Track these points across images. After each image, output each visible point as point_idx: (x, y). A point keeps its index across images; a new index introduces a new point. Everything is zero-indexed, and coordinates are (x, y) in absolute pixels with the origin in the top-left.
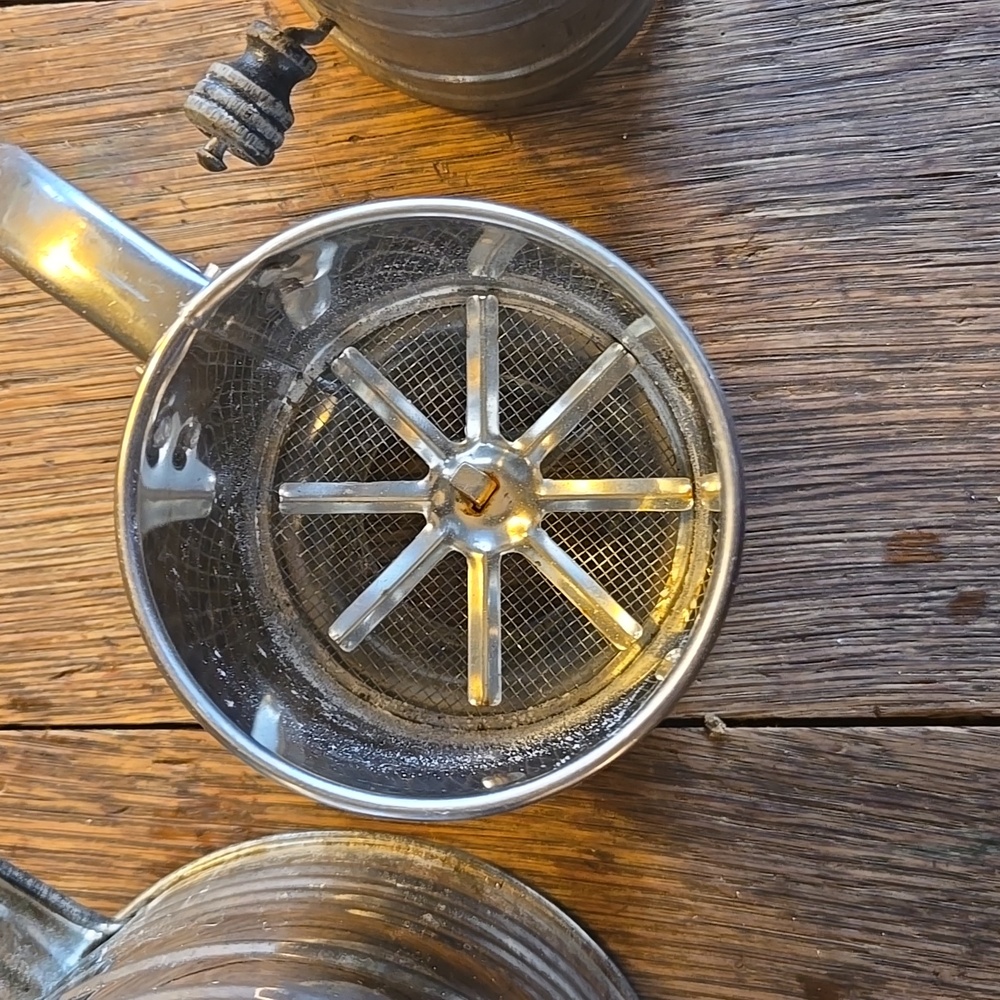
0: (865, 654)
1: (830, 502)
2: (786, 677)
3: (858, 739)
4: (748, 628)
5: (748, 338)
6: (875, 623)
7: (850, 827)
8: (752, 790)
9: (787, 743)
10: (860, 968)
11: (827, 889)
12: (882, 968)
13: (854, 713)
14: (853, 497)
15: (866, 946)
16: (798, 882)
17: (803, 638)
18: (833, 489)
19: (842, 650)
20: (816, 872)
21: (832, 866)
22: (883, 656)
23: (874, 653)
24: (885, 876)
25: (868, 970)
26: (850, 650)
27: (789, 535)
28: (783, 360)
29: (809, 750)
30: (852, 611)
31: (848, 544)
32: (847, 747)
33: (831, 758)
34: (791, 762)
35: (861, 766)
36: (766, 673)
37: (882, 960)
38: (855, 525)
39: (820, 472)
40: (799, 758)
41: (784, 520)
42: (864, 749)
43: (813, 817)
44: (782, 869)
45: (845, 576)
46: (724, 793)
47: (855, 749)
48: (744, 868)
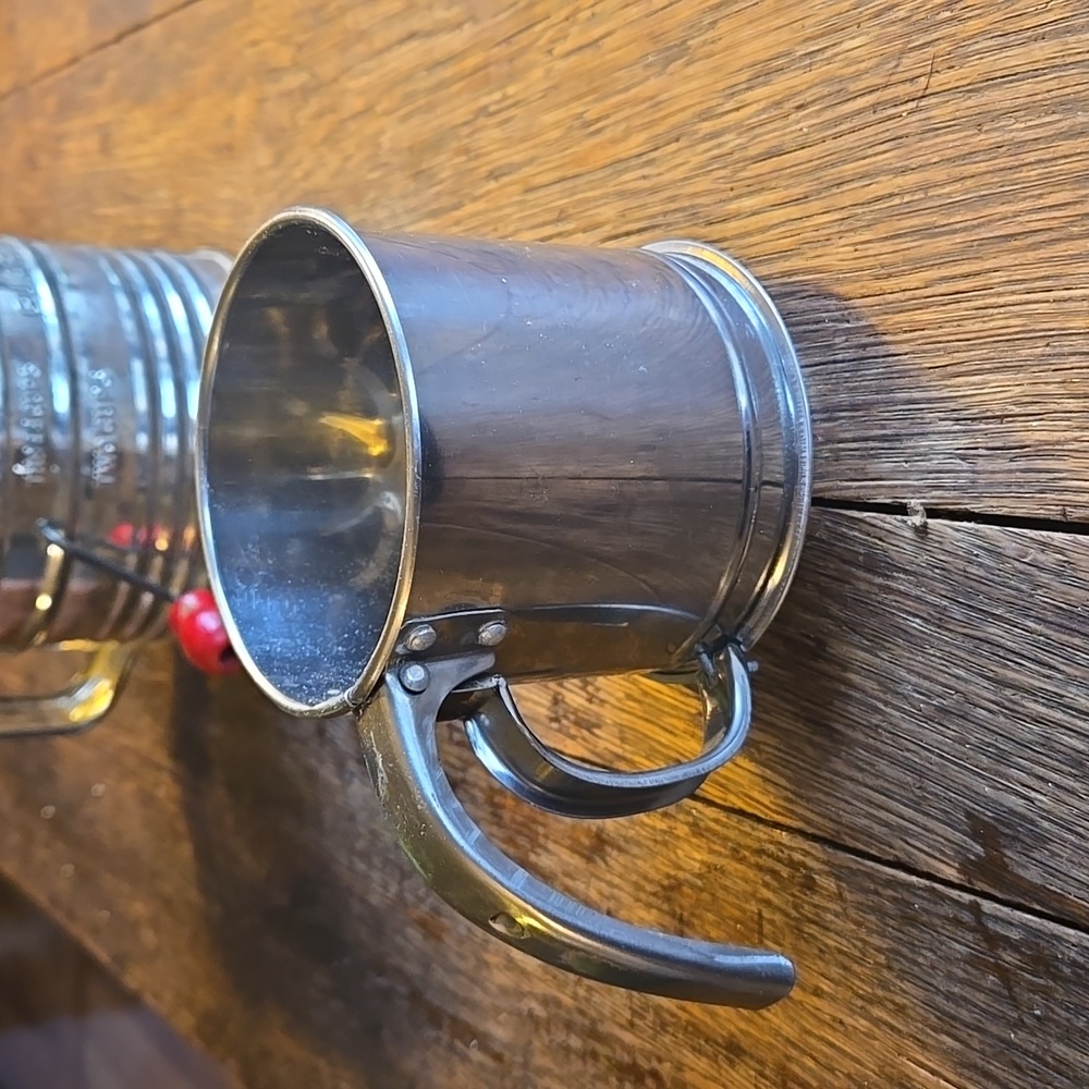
0: (1058, 443)
1: (1043, 253)
2: (982, 464)
3: (1044, 546)
4: (952, 405)
5: (982, 58)
6: (1072, 404)
7: (1028, 650)
8: (943, 593)
9: (978, 542)
10: (1023, 817)
11: (1002, 719)
12: (1046, 824)
13: (1042, 513)
14: (1063, 246)
15: (1033, 794)
16: (976, 706)
17: (1001, 418)
18: (1044, 237)
19: (1038, 436)
20: (993, 698)
21: (1008, 692)
22: (1076, 446)
23: (1067, 442)
24: (1058, 715)
25: (1033, 822)
26: (1044, 436)
27: (999, 294)
28: (1011, 82)
29: (996, 553)
30: (1051, 389)
31: (1054, 305)
32: (1034, 554)
33: (1017, 564)
34: (981, 565)
35: (1044, 578)
36: (963, 458)
37: (1047, 815)
38: (1063, 281)
39: (1035, 217)
40: (987, 562)
41: (997, 277)
42: (1049, 559)
43: (993, 631)
44: (961, 686)
45: (1048, 345)
46: (919, 593)
47: (1041, 557)
48: (931, 680)
